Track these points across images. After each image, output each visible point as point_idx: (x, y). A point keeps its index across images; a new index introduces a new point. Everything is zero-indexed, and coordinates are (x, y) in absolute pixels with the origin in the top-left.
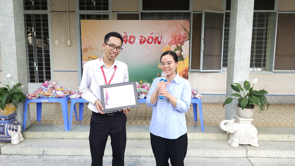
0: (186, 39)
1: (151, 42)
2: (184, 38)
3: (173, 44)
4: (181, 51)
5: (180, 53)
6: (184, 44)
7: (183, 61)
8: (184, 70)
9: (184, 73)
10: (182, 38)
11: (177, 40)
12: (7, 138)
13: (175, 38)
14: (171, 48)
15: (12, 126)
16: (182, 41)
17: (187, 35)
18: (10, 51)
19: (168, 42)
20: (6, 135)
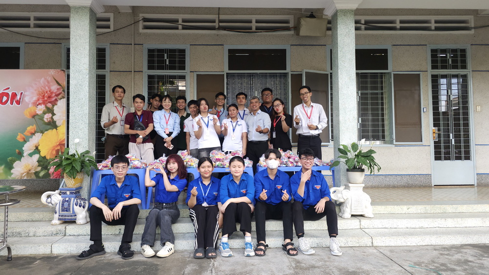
0: (60, 97)
1: (6, 102)
2: (57, 95)
3: (40, 104)
4: (54, 114)
5: (52, 118)
6: (56, 105)
7: (57, 130)
8: (58, 143)
9: (59, 148)
10: (54, 95)
11: (46, 99)
12: (72, 216)
13: (44, 96)
14: (37, 111)
15: (79, 201)
16: (54, 99)
17: (61, 91)
18: (80, 113)
19: (32, 101)
20: (72, 212)
